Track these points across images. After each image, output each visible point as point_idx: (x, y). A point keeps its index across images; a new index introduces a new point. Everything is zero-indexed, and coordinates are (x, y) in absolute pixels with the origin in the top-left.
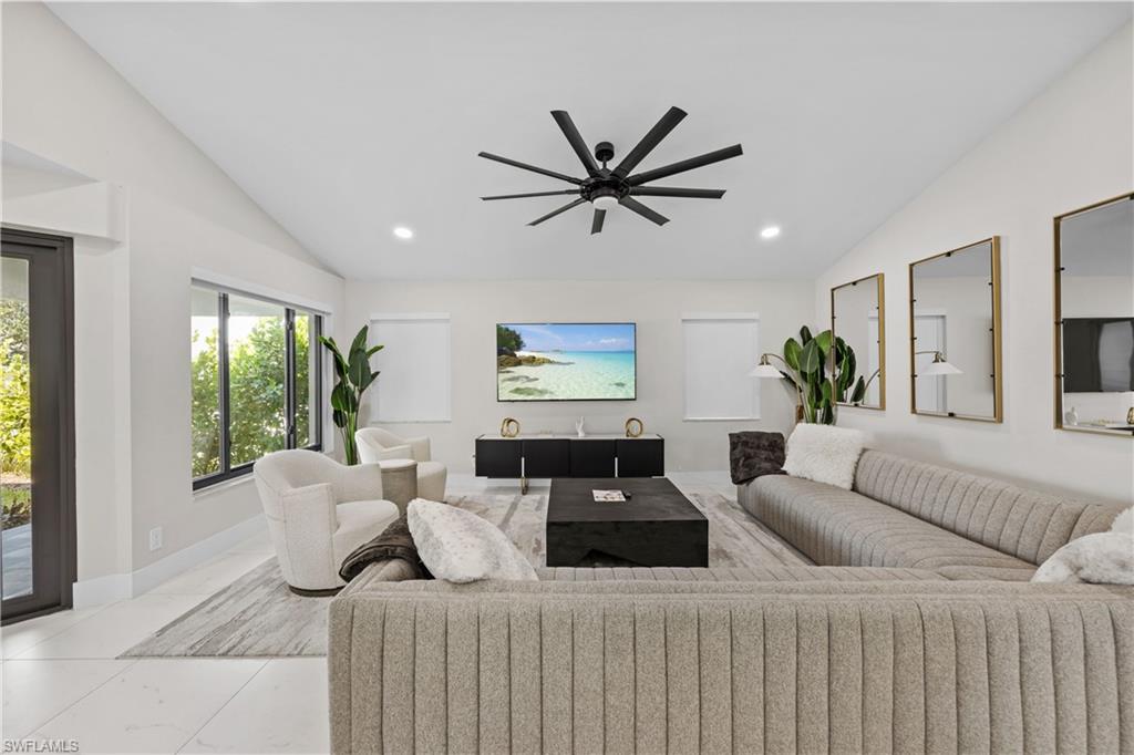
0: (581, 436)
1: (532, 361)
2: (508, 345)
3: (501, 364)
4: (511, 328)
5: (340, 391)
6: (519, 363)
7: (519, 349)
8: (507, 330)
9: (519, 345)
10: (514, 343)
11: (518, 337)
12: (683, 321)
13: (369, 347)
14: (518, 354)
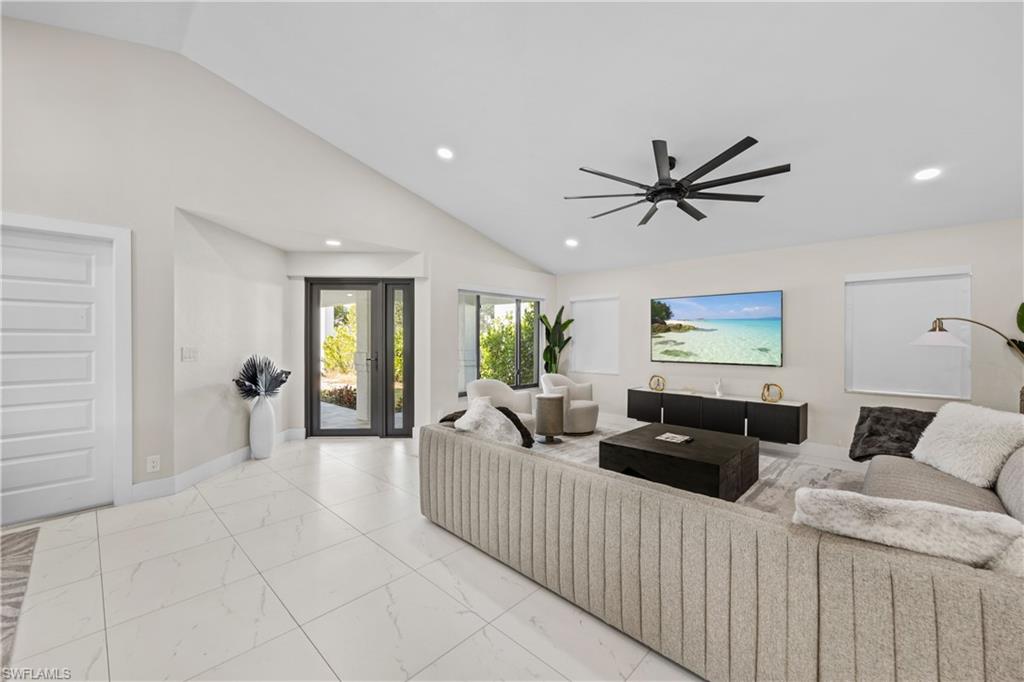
0: (718, 396)
1: (679, 328)
2: (660, 315)
3: (654, 331)
4: (662, 302)
5: (549, 351)
6: (668, 330)
7: (668, 318)
8: (659, 303)
9: (669, 315)
10: (664, 313)
11: (668, 308)
12: (846, 284)
13: (564, 320)
14: (668, 322)
